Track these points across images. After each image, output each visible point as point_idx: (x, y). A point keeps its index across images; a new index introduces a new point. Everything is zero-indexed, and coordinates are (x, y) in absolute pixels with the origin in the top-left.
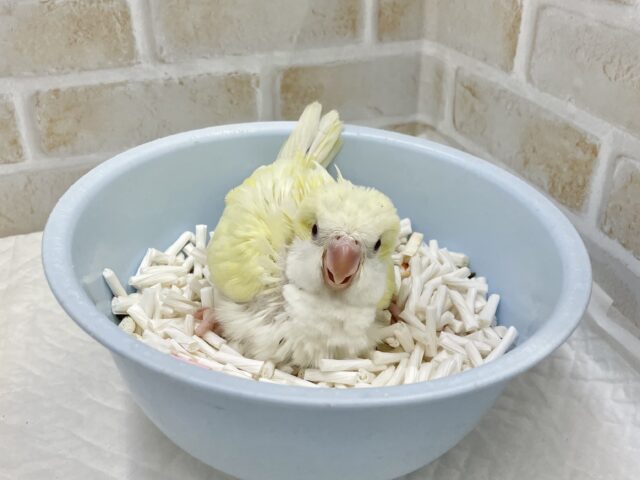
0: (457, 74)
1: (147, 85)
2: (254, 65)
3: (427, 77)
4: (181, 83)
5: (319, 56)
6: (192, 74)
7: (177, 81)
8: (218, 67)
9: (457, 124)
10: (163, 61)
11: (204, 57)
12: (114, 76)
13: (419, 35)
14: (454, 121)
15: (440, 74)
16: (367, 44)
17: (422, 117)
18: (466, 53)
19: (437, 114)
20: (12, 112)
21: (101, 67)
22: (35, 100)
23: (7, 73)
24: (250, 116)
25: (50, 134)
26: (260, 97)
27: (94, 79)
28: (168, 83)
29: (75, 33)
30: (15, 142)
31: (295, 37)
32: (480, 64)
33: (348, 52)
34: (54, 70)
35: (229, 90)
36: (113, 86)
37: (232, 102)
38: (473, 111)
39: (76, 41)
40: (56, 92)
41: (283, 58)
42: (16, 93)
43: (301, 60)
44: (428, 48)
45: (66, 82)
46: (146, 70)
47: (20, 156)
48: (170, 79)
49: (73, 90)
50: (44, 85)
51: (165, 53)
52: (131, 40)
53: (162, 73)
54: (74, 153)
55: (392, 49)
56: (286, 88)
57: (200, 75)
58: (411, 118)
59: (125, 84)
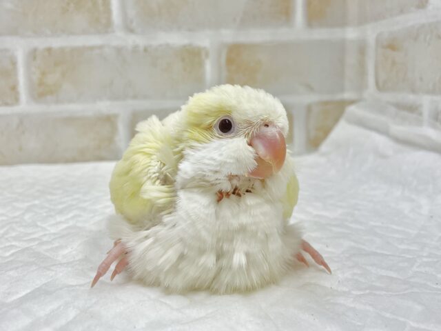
1: (119, 50)
2: (204, 40)
3: (351, 59)
4: (145, 50)
5: (258, 35)
6: (155, 43)
7: (142, 49)
8: (176, 39)
9: (380, 84)
10: (132, 31)
12: (95, 40)
16: (298, 28)
17: (347, 95)
20: (14, 63)
21: (85, 32)
22: (33, 54)
23: (14, 32)
25: (41, 84)
26: (209, 68)
27: (80, 41)
28: (135, 49)
29: (68, 4)
30: (14, 88)
31: (238, 20)
33: (283, 34)
35: (183, 59)
36: (92, 48)
37: (185, 70)
38: (394, 63)
39: (67, 10)
40: (49, 50)
41: (229, 35)
42: (19, 48)
43: (243, 38)
44: (351, 34)
45: (57, 43)
46: (120, 38)
47: (17, 100)
48: (137, 46)
49: (62, 50)
50: (41, 43)
51: (135, 24)
52: (108, 11)
53: (132, 40)
54: (57, 102)
55: (320, 34)
56: (230, 61)
58: (339, 97)
59: (101, 47)
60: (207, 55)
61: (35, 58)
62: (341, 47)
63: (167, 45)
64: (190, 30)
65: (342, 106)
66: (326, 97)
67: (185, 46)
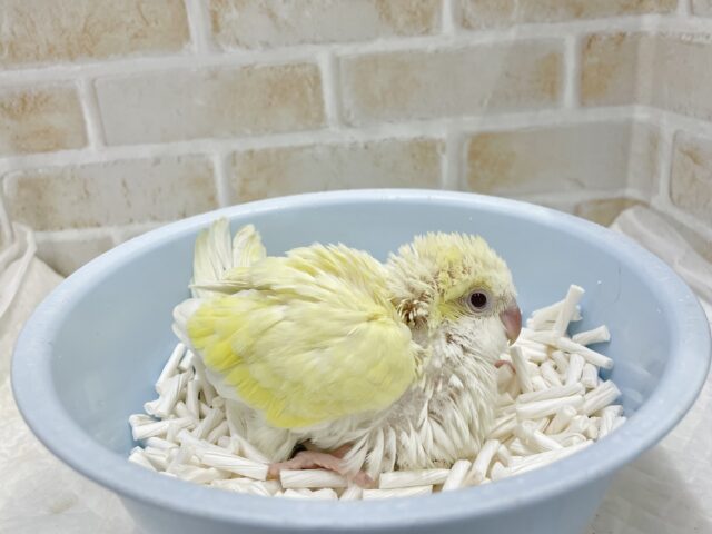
0: (674, 140)
1: (334, 149)
2: (440, 130)
3: (638, 147)
4: (366, 147)
5: (512, 121)
6: (378, 138)
7: (362, 146)
8: (405, 131)
9: (675, 196)
10: (349, 125)
11: (391, 122)
12: (304, 139)
13: (630, 98)
14: (671, 194)
15: (654, 140)
16: (567, 108)
17: (631, 192)
18: (686, 114)
19: (650, 187)
20: (211, 170)
21: (292, 130)
22: (232, 159)
23: (208, 134)
24: (433, 183)
25: (243, 192)
26: (446, 165)
27: (286, 141)
28: (354, 147)
29: (271, 96)
31: (486, 102)
32: (703, 124)
33: (546, 117)
34: (249, 132)
35: (413, 156)
36: (301, 148)
37: (415, 168)
38: (693, 179)
39: (270, 104)
40: (251, 153)
41: (472, 123)
42: (216, 152)
43: (491, 125)
44: (641, 114)
45: (259, 144)
46: (334, 134)
48: (355, 143)
49: (266, 152)
50: (239, 145)
51: (352, 116)
52: (321, 103)
53: (348, 137)
55: (596, 115)
56: (473, 155)
57: (385, 140)
58: (618, 194)
59: (313, 146)
60: (444, 150)
61: (234, 164)
62: (625, 130)
63: (394, 139)
64: (422, 119)
65: (622, 204)
66: (601, 195)
67: (415, 139)
